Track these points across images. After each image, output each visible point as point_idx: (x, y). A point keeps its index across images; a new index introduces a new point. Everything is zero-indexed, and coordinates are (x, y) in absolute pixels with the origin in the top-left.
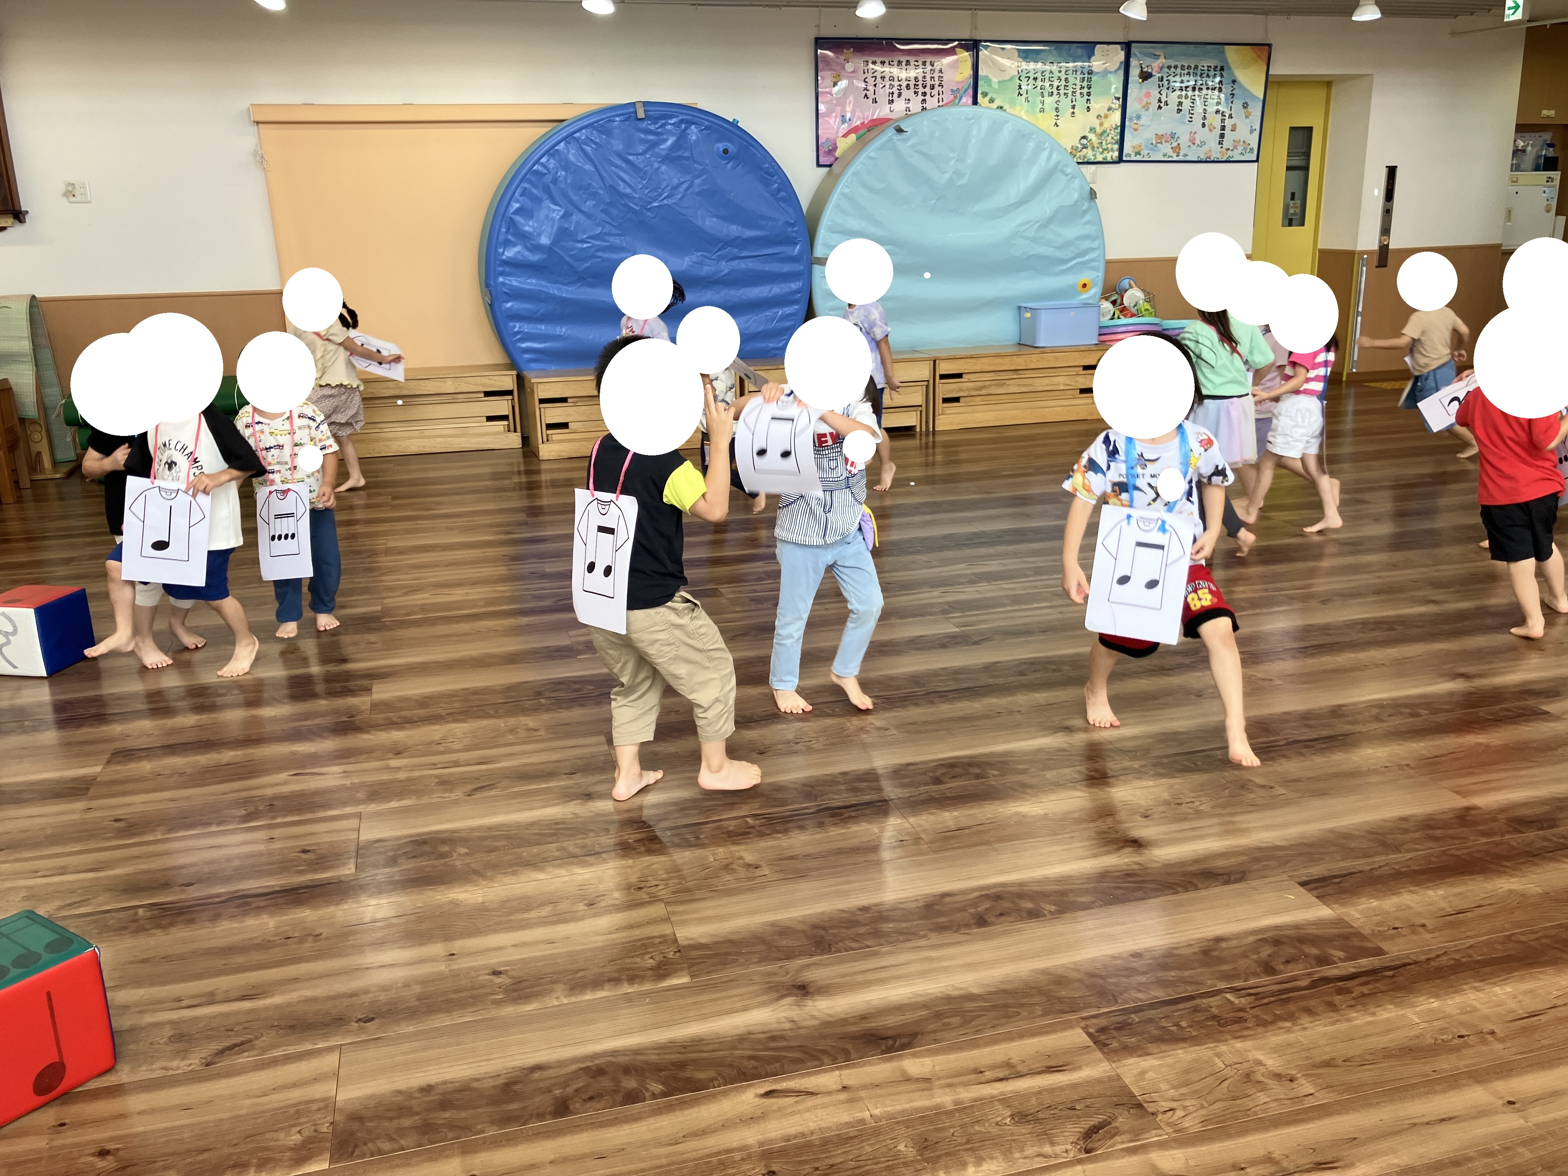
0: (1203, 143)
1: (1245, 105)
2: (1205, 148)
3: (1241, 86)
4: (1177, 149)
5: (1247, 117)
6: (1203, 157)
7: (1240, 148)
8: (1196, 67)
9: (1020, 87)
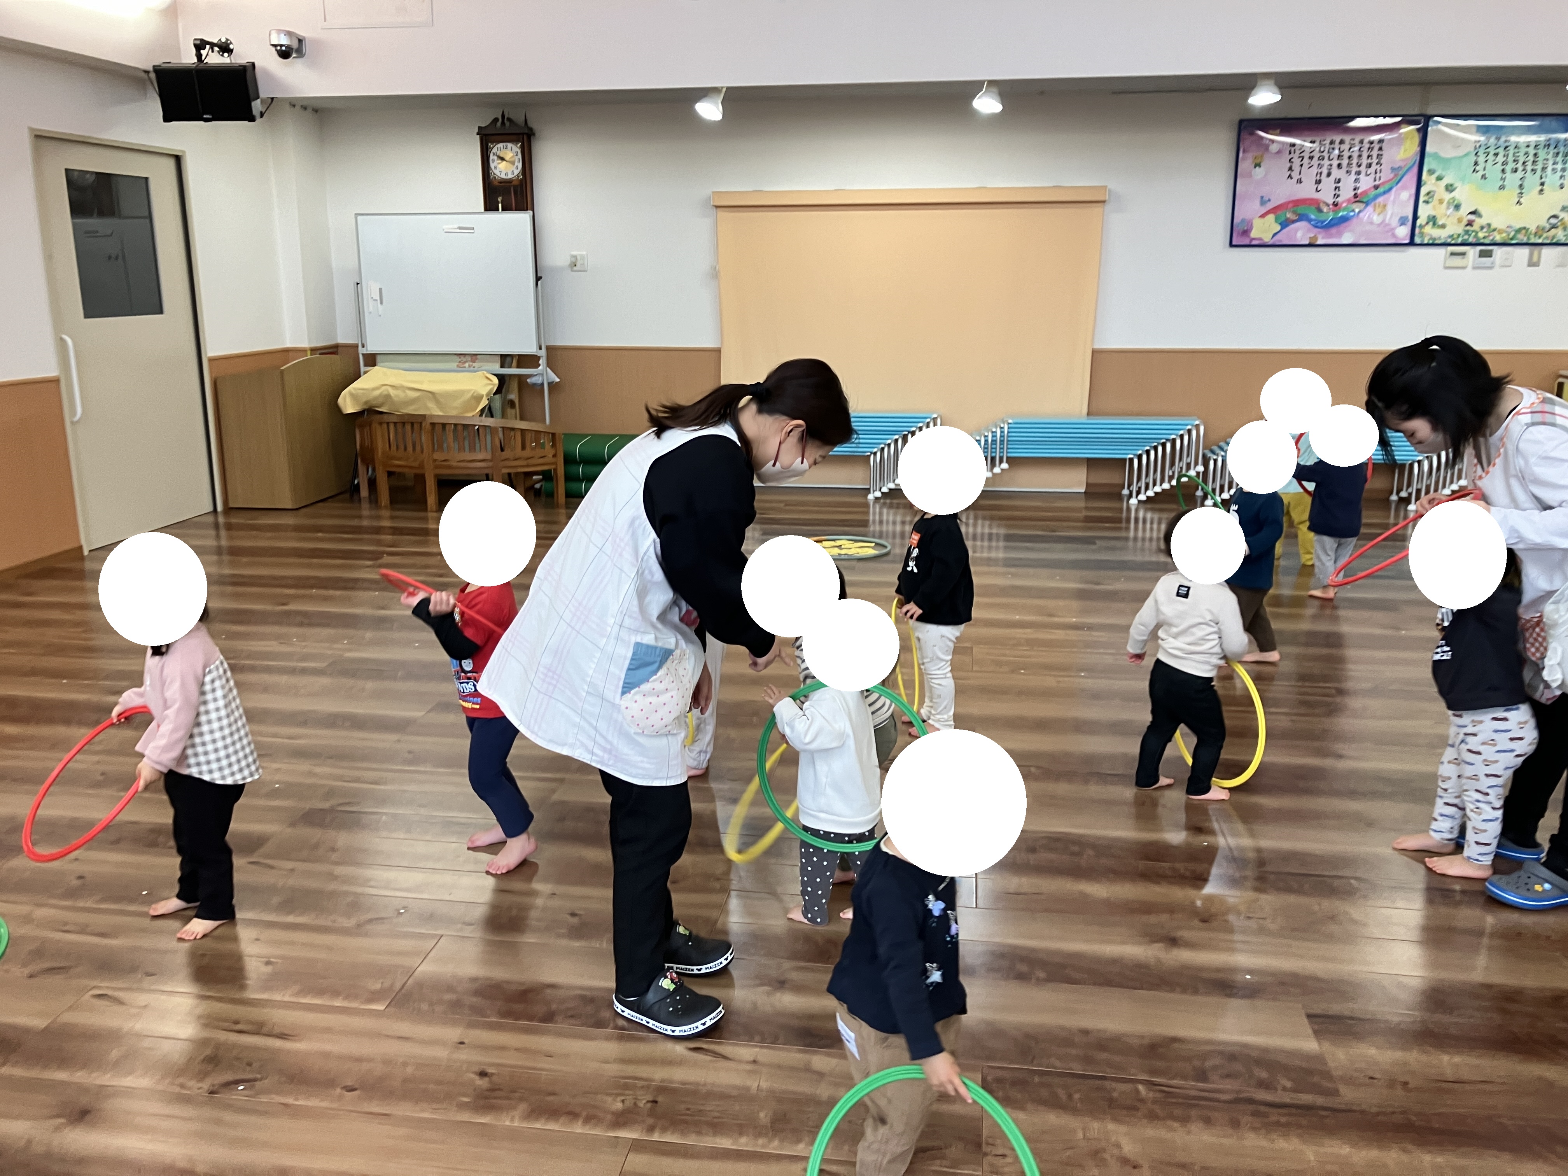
9: (1476, 164)
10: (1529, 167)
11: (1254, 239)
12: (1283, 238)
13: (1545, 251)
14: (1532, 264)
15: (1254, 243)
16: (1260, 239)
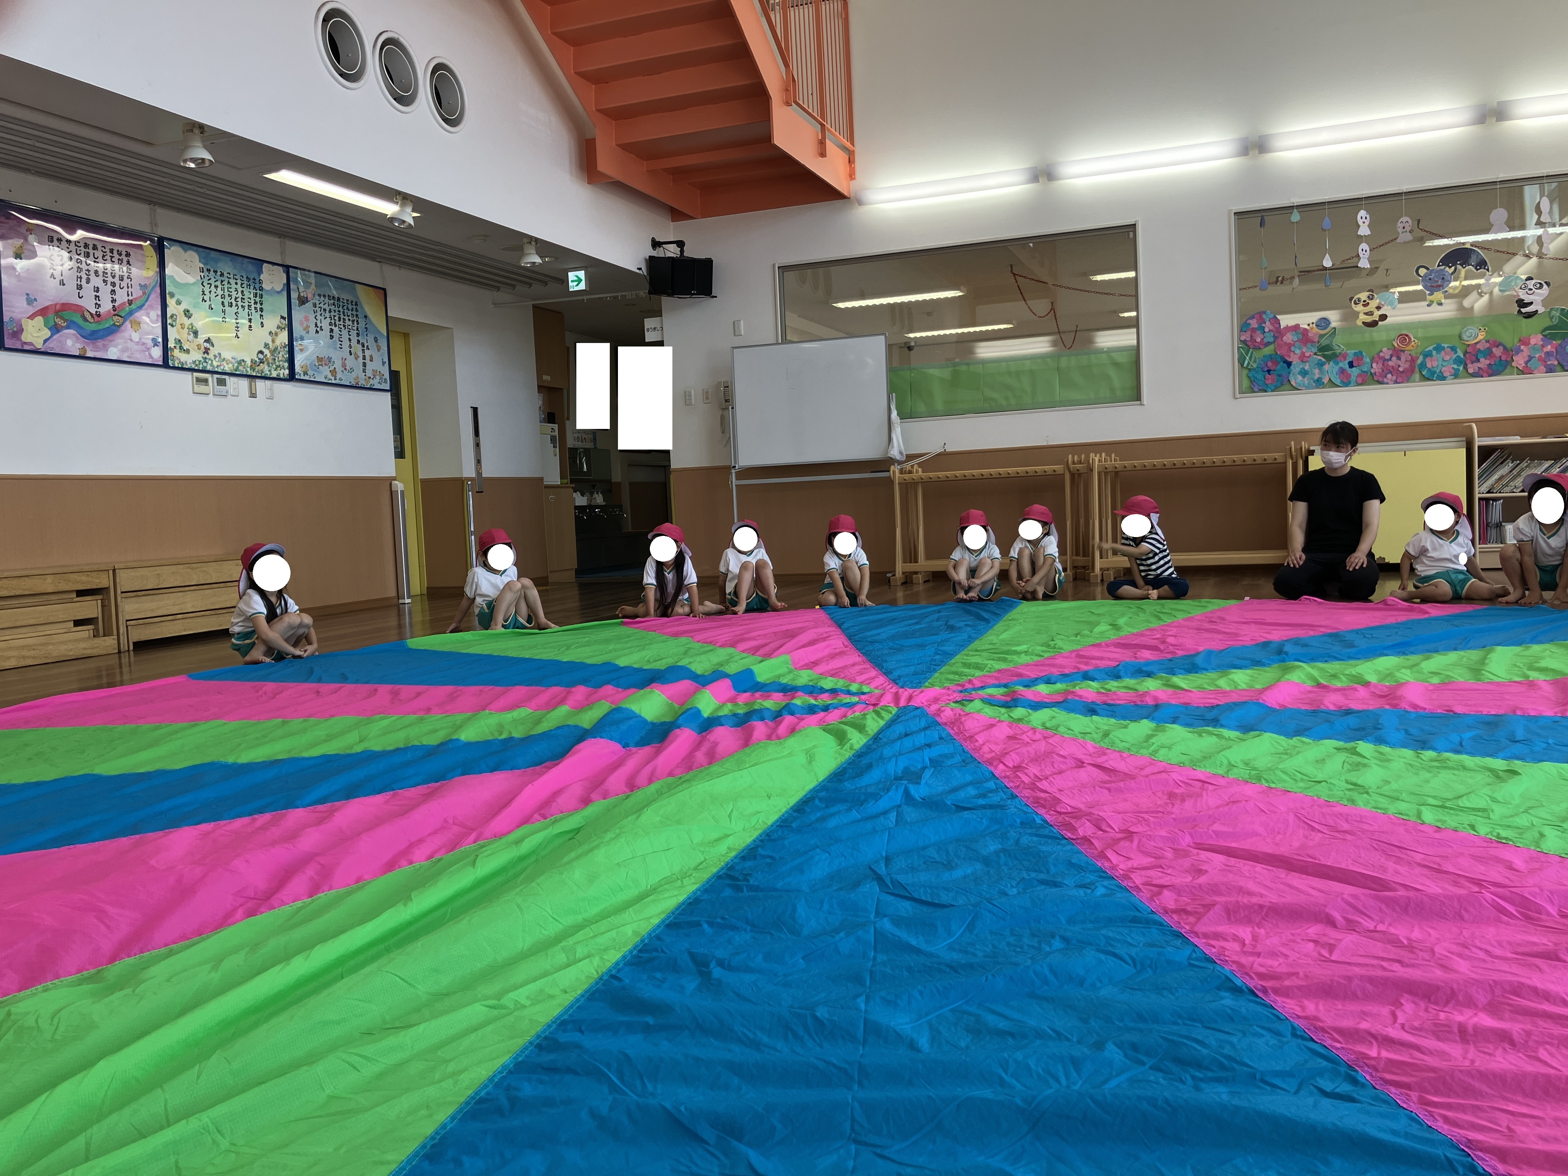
0: (352, 370)
1: (376, 340)
2: (354, 374)
3: (371, 323)
4: (334, 372)
5: (378, 350)
6: (353, 383)
7: (378, 377)
8: (339, 299)
9: (204, 294)
10: (240, 304)
11: (25, 343)
12: (53, 346)
13: (260, 384)
14: (253, 395)
15: (26, 347)
16: (31, 344)
